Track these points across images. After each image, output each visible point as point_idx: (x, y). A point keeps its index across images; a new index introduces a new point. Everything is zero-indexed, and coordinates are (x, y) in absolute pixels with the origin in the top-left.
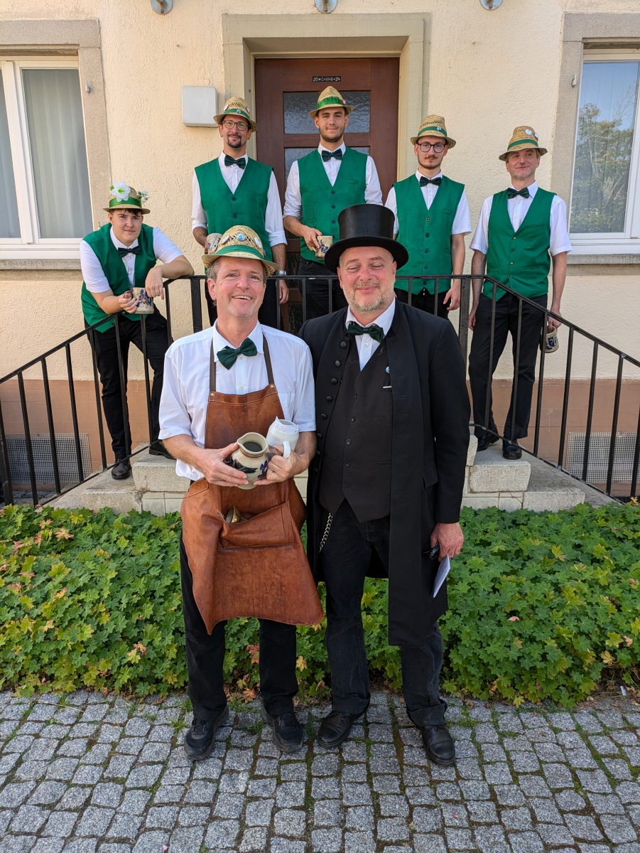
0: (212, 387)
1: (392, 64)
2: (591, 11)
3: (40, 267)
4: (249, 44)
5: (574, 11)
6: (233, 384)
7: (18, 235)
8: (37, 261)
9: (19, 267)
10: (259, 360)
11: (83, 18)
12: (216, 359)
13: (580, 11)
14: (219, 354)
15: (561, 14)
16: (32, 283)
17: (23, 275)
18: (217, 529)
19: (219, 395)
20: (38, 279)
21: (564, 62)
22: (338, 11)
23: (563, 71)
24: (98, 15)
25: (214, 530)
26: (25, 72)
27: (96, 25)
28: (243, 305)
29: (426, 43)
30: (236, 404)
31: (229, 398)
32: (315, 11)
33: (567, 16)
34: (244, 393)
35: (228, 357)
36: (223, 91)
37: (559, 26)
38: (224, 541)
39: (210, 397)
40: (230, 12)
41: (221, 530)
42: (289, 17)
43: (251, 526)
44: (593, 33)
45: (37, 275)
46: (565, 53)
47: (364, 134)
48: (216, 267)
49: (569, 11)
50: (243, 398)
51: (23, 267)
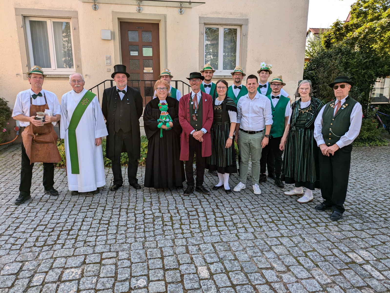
0: (31, 103)
1: (158, 25)
2: (205, 16)
3: (59, 76)
4: (119, 19)
5: (201, 16)
6: (37, 102)
7: (50, 67)
8: (58, 75)
9: (53, 77)
10: (43, 97)
11: (73, 10)
12: (31, 97)
13: (203, 16)
14: (32, 96)
15: (198, 17)
16: (56, 81)
17: (54, 79)
18: (32, 137)
19: (33, 105)
20: (58, 80)
21: (200, 28)
22: (143, 12)
23: (200, 30)
24: (77, 10)
25: (31, 138)
26: (53, 22)
27: (77, 12)
28: (38, 84)
29: (165, 22)
30: (38, 107)
31: (36, 106)
32: (136, 12)
33: (200, 17)
34: (40, 105)
35: (34, 96)
36: (112, 31)
37: (198, 19)
38: (34, 141)
39: (31, 106)
40: (114, 11)
41: (33, 138)
42: (130, 13)
43: (41, 137)
44: (206, 22)
45: (58, 79)
46: (200, 26)
47: (151, 43)
48: (31, 75)
49: (200, 16)
50: (40, 106)
51: (54, 77)
